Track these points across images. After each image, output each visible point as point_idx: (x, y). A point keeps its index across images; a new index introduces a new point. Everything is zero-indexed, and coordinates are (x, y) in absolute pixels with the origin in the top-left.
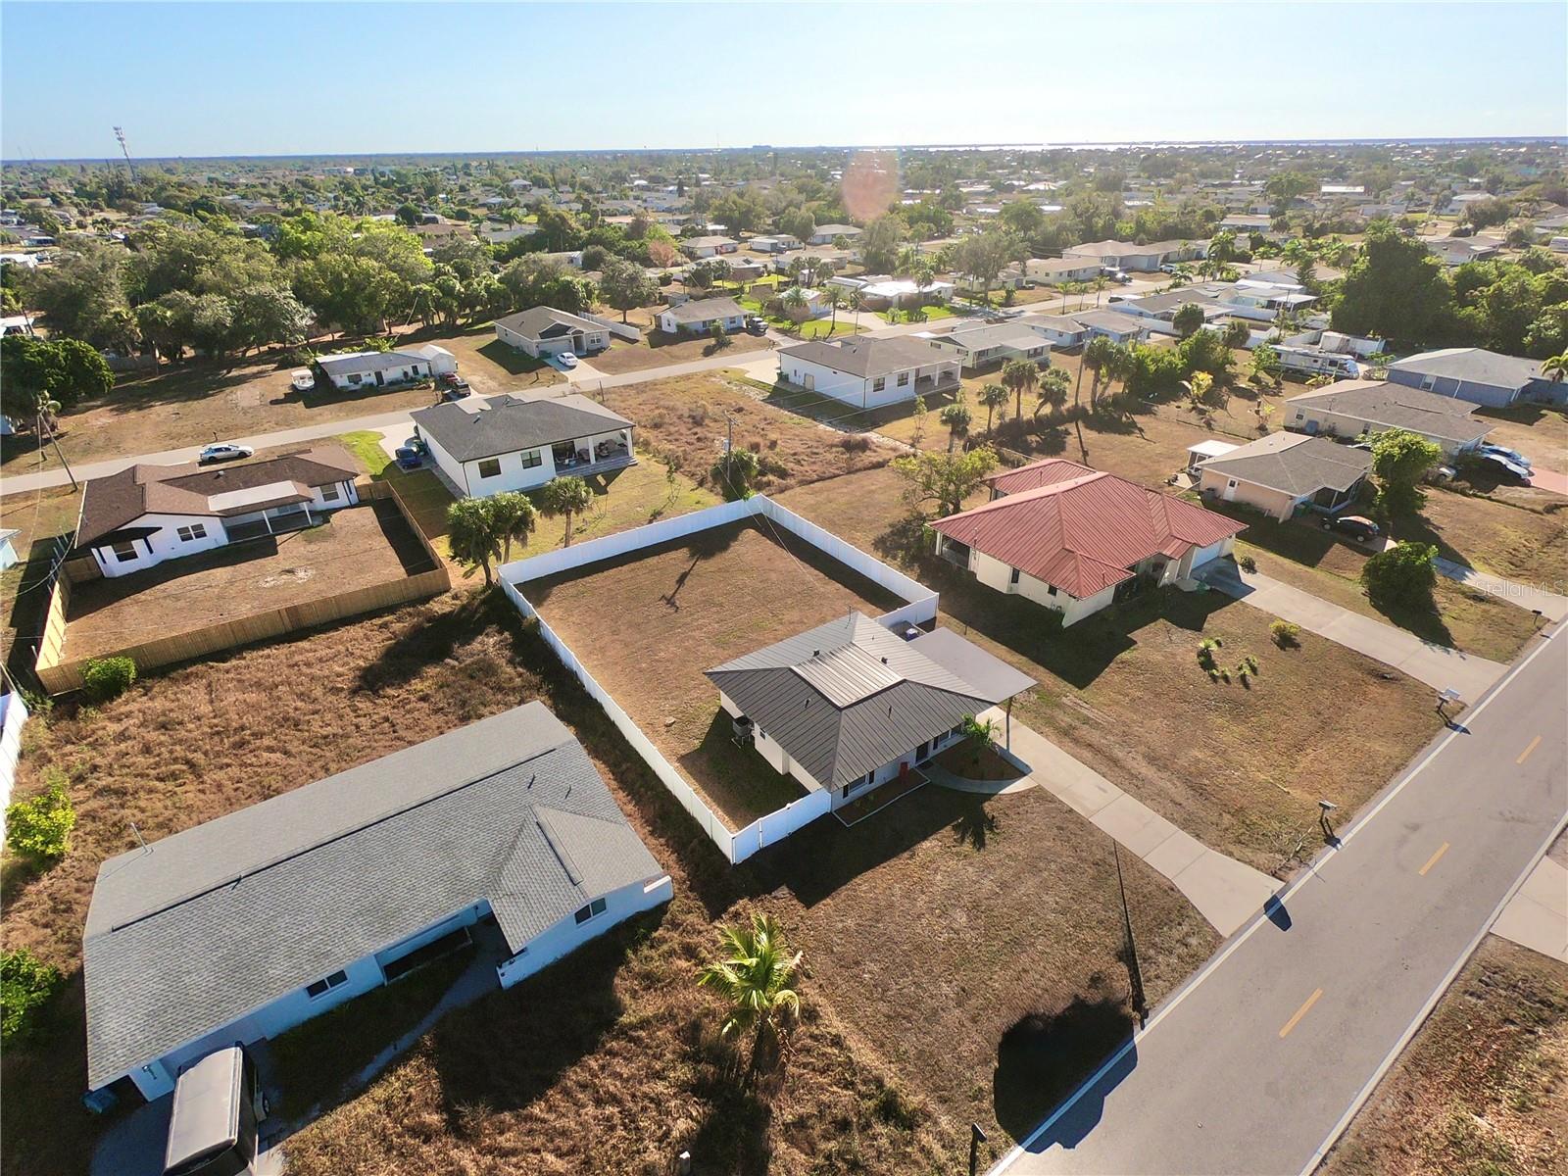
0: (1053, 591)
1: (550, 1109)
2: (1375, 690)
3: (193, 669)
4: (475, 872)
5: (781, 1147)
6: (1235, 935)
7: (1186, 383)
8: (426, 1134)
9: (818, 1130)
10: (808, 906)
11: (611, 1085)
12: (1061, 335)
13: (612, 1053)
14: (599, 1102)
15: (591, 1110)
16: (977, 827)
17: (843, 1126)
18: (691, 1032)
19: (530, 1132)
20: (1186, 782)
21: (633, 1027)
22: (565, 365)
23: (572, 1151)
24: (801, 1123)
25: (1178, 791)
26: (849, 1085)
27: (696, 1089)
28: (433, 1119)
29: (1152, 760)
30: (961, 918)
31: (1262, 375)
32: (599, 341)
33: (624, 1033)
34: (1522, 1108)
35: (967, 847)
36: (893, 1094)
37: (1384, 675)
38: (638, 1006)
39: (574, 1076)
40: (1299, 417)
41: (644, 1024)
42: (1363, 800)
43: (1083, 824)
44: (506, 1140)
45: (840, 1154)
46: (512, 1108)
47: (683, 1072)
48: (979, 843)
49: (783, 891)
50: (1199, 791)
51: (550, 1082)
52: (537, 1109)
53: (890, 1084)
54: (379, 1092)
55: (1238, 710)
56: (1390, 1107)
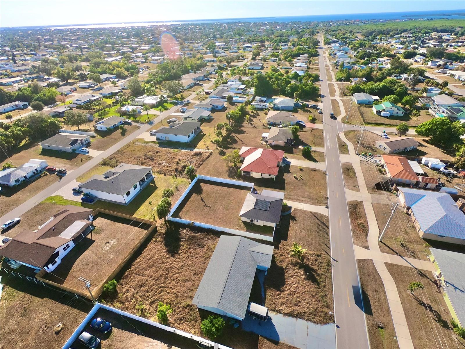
0: (270, 175)
1: (288, 282)
2: (315, 173)
3: (126, 273)
4: (252, 263)
5: (313, 267)
6: (329, 215)
7: (245, 118)
8: (280, 294)
9: (314, 263)
10: (287, 241)
11: (291, 275)
12: (208, 108)
13: (287, 272)
14: (292, 277)
15: (292, 279)
16: (294, 219)
17: (316, 260)
18: (292, 264)
19: (289, 285)
20: (309, 198)
21: (286, 267)
22: (85, 152)
23: (295, 283)
24: (312, 263)
25: (308, 200)
26: (312, 256)
27: (300, 268)
28: (278, 293)
29: (303, 197)
30: (304, 231)
31: (253, 111)
32: (87, 140)
33: (286, 269)
34: (360, 218)
35: (295, 222)
36: (317, 254)
37: (315, 170)
38: (284, 265)
39: (286, 277)
40: (269, 121)
41: (287, 266)
42: (326, 190)
43: (304, 211)
44: (288, 288)
45: (319, 263)
46: (285, 284)
47: (296, 268)
48: (296, 220)
49: (282, 241)
50: (310, 199)
51: (285, 279)
52: (287, 283)
53: (316, 253)
54: (267, 296)
55: (305, 184)
56: (353, 225)
